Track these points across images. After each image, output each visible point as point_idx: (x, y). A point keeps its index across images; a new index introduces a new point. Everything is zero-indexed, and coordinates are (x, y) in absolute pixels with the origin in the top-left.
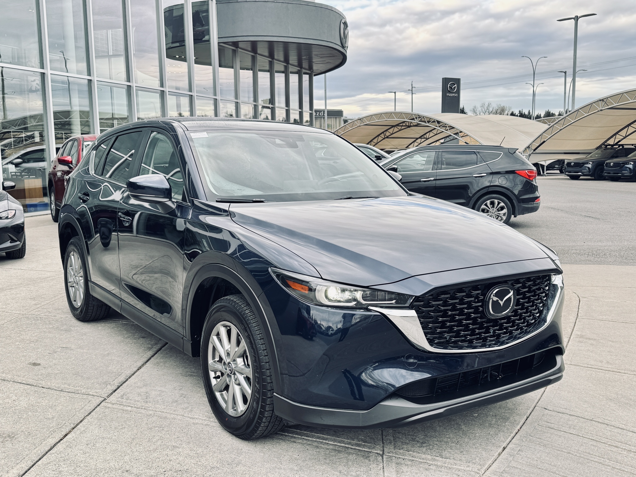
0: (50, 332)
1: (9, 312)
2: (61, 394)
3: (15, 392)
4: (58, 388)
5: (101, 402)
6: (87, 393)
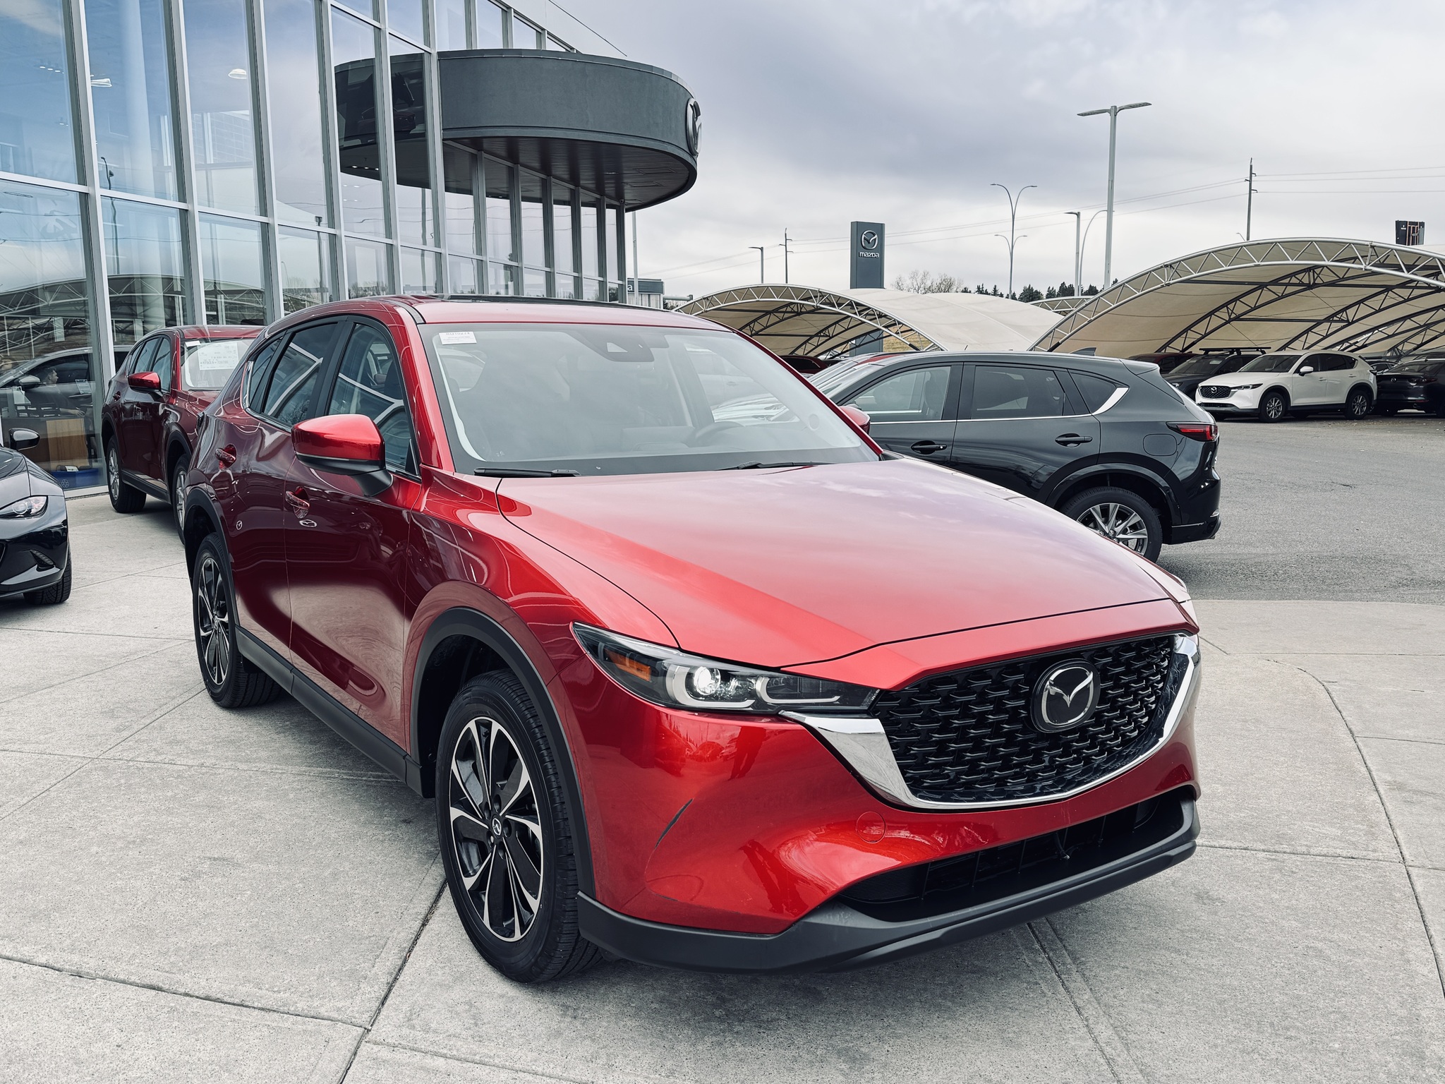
0: (169, 811)
1: (56, 752)
2: (244, 1019)
3: (116, 1014)
4: (232, 997)
5: (356, 1042)
6: (312, 1013)
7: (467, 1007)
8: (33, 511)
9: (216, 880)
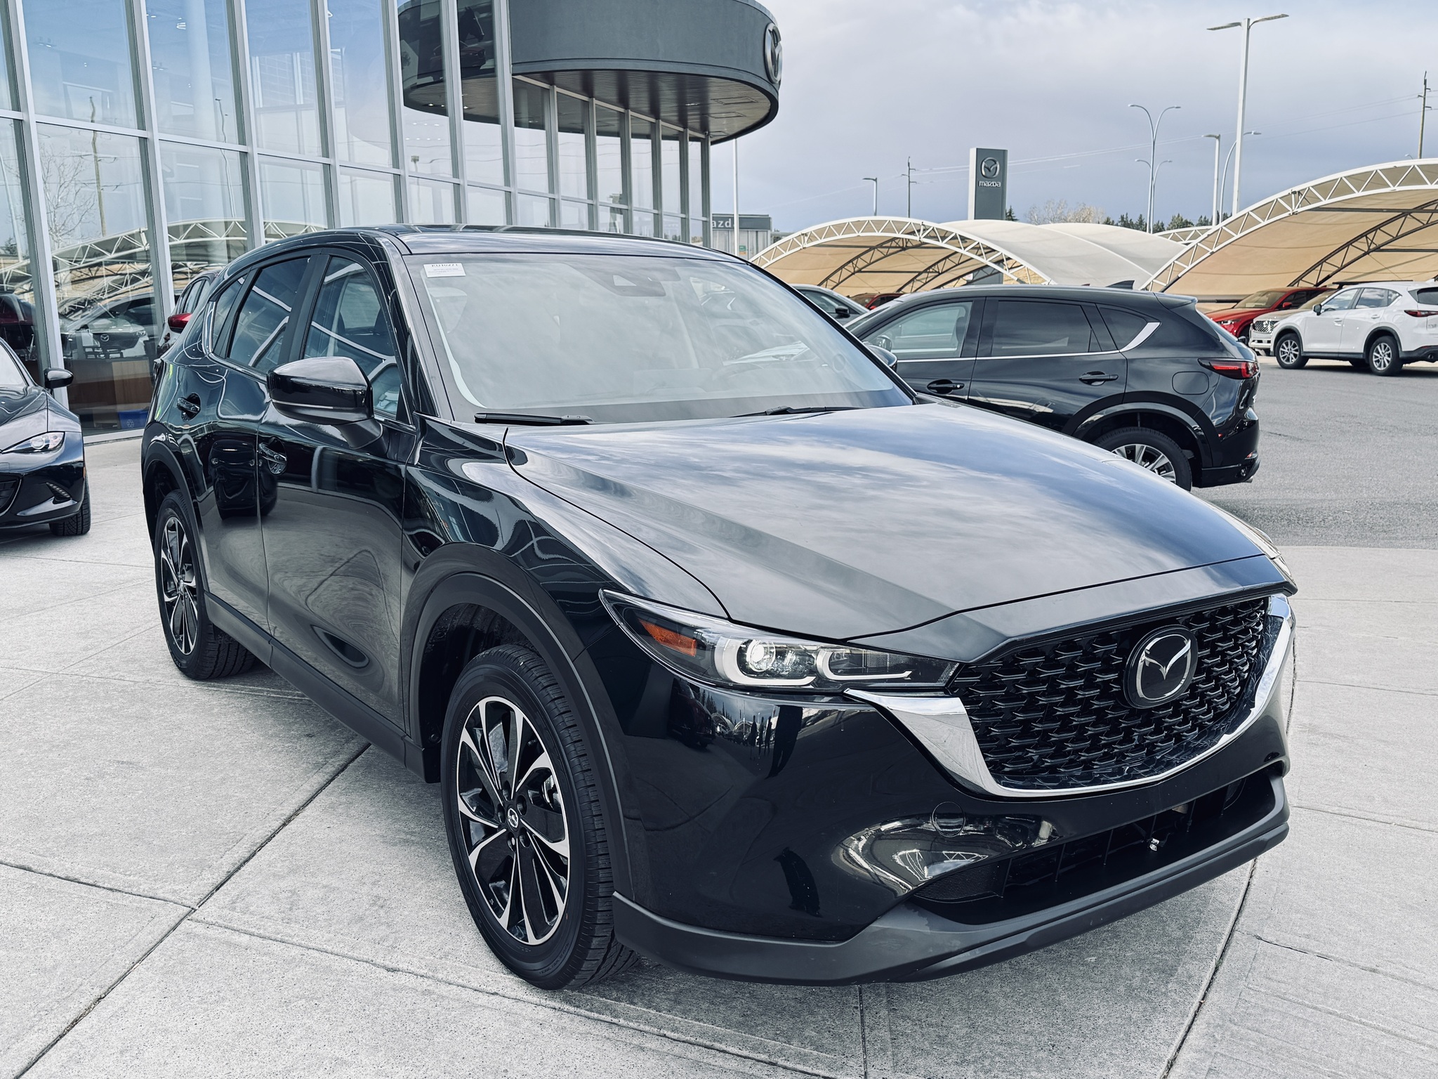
0: (101, 721)
1: (23, 667)
4: (88, 878)
5: (179, 919)
6: (151, 894)
7: (290, 894)
8: (50, 447)
9: (116, 781)
